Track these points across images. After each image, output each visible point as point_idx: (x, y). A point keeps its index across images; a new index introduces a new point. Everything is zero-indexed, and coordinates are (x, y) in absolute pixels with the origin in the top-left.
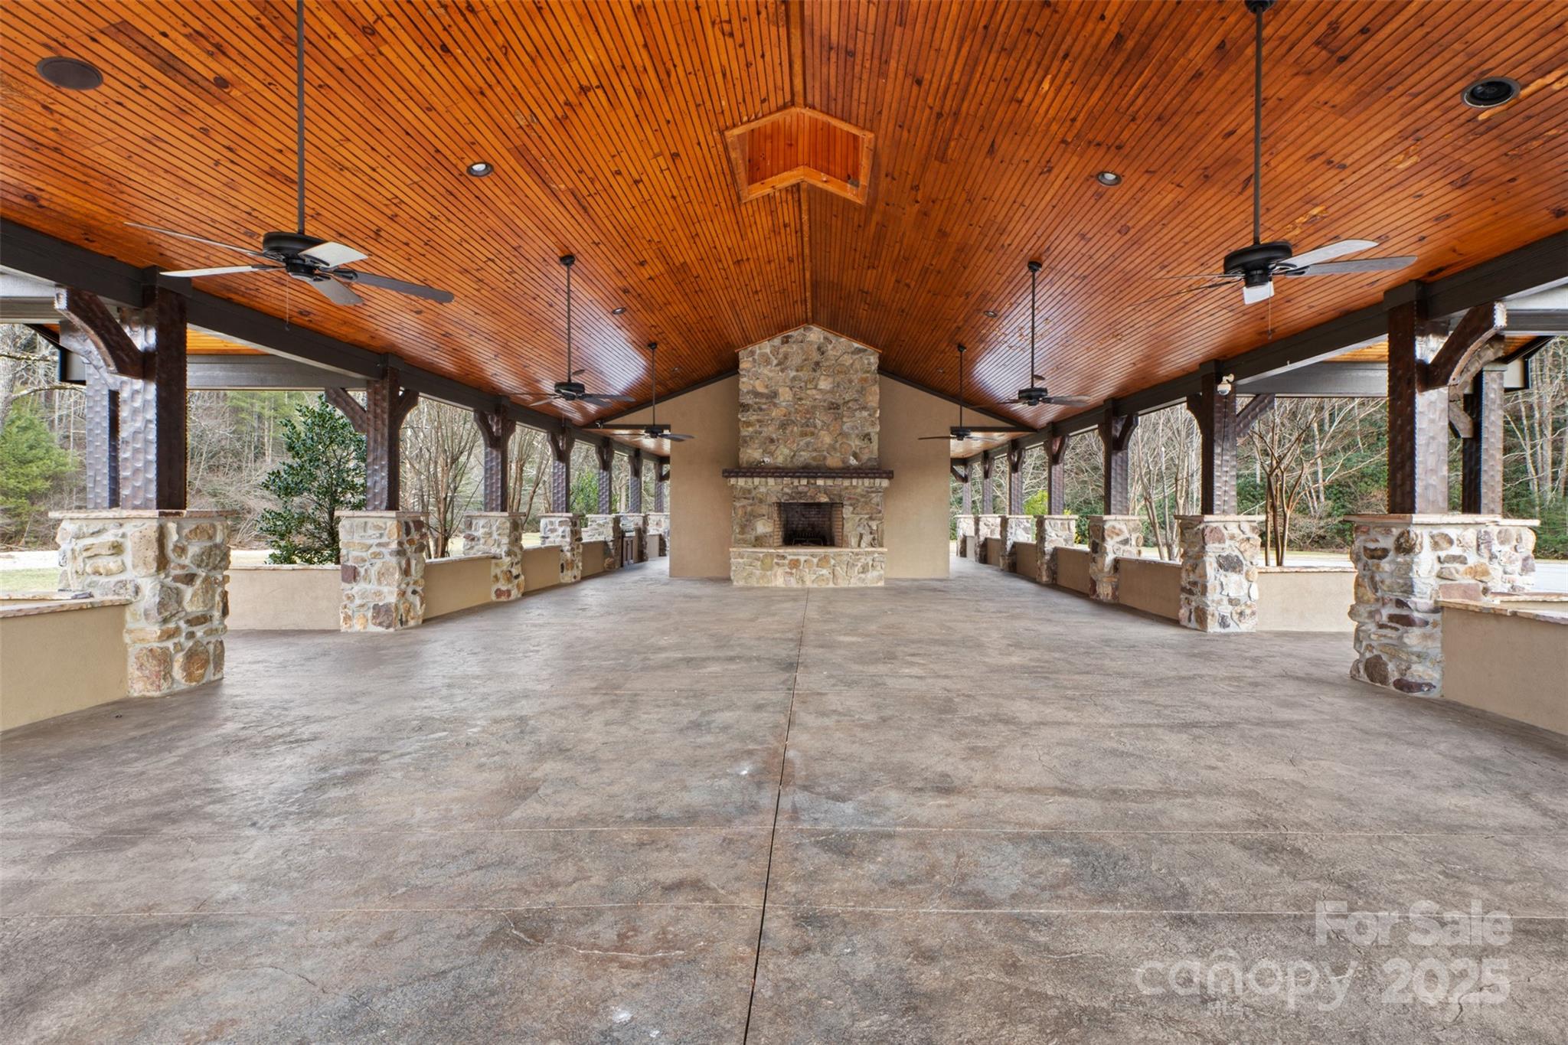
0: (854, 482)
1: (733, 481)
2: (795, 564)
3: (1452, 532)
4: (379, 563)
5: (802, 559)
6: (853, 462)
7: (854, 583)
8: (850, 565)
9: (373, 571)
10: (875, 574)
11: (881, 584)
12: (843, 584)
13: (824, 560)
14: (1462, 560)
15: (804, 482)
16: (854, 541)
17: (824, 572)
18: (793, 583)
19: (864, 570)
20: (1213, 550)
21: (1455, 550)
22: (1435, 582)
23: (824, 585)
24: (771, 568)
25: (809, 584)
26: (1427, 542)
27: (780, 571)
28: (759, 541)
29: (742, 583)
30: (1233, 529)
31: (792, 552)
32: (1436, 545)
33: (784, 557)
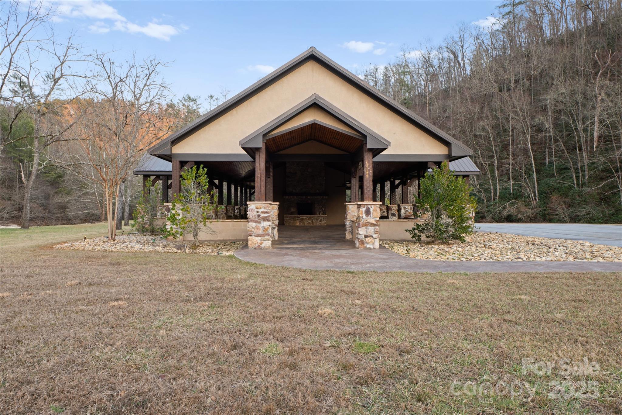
0: (318, 197)
1: (285, 197)
2: (302, 219)
3: (407, 207)
4: (222, 215)
5: (304, 218)
6: (318, 191)
7: (318, 224)
8: (317, 220)
9: (221, 217)
10: (324, 222)
11: (325, 225)
12: (315, 225)
13: (310, 219)
14: (408, 211)
15: (304, 197)
16: (318, 213)
17: (310, 221)
18: (302, 224)
19: (321, 221)
20: (390, 212)
21: (407, 210)
22: (404, 214)
23: (310, 225)
24: (296, 220)
25: (306, 225)
26: (403, 208)
27: (298, 221)
28: (292, 213)
29: (287, 225)
30: (394, 208)
31: (301, 216)
32: (404, 209)
33: (299, 217)
